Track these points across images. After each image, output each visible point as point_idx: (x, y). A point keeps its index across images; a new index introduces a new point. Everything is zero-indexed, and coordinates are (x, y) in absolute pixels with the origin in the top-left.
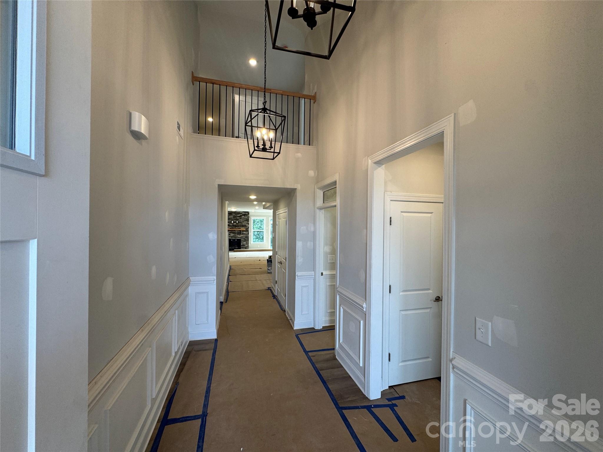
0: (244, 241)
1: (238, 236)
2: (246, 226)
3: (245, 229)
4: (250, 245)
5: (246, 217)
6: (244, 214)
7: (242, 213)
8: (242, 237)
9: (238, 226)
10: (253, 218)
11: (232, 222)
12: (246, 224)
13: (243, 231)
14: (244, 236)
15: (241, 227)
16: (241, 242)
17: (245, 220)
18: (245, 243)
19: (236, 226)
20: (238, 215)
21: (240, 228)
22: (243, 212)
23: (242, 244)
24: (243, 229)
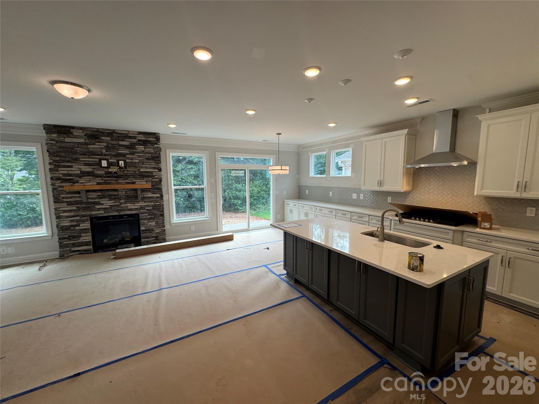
0: (150, 219)
1: (130, 206)
2: (153, 177)
3: (149, 186)
4: (167, 227)
5: (151, 150)
6: (143, 139)
7: (134, 138)
8: (142, 208)
9: (126, 177)
10: (172, 154)
11: (104, 164)
12: (152, 170)
13: (143, 190)
14: (148, 206)
15: (137, 178)
16: (141, 221)
17: (148, 159)
18: (153, 223)
19: (119, 177)
20: (121, 143)
21: (134, 183)
22: (140, 133)
23: (143, 228)
24: (141, 184)
